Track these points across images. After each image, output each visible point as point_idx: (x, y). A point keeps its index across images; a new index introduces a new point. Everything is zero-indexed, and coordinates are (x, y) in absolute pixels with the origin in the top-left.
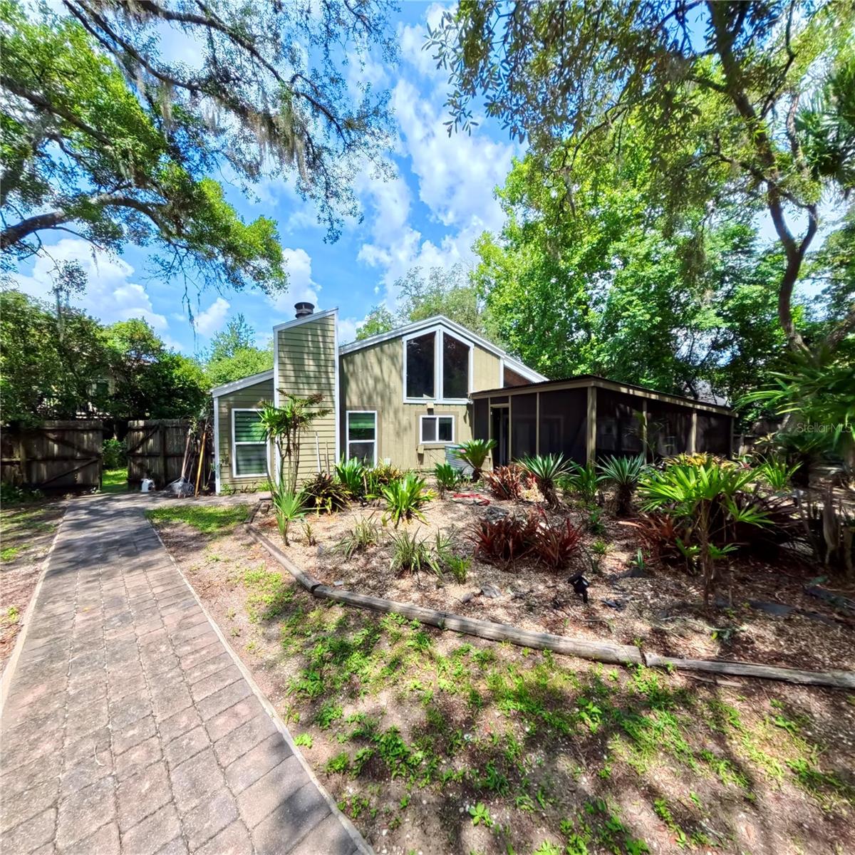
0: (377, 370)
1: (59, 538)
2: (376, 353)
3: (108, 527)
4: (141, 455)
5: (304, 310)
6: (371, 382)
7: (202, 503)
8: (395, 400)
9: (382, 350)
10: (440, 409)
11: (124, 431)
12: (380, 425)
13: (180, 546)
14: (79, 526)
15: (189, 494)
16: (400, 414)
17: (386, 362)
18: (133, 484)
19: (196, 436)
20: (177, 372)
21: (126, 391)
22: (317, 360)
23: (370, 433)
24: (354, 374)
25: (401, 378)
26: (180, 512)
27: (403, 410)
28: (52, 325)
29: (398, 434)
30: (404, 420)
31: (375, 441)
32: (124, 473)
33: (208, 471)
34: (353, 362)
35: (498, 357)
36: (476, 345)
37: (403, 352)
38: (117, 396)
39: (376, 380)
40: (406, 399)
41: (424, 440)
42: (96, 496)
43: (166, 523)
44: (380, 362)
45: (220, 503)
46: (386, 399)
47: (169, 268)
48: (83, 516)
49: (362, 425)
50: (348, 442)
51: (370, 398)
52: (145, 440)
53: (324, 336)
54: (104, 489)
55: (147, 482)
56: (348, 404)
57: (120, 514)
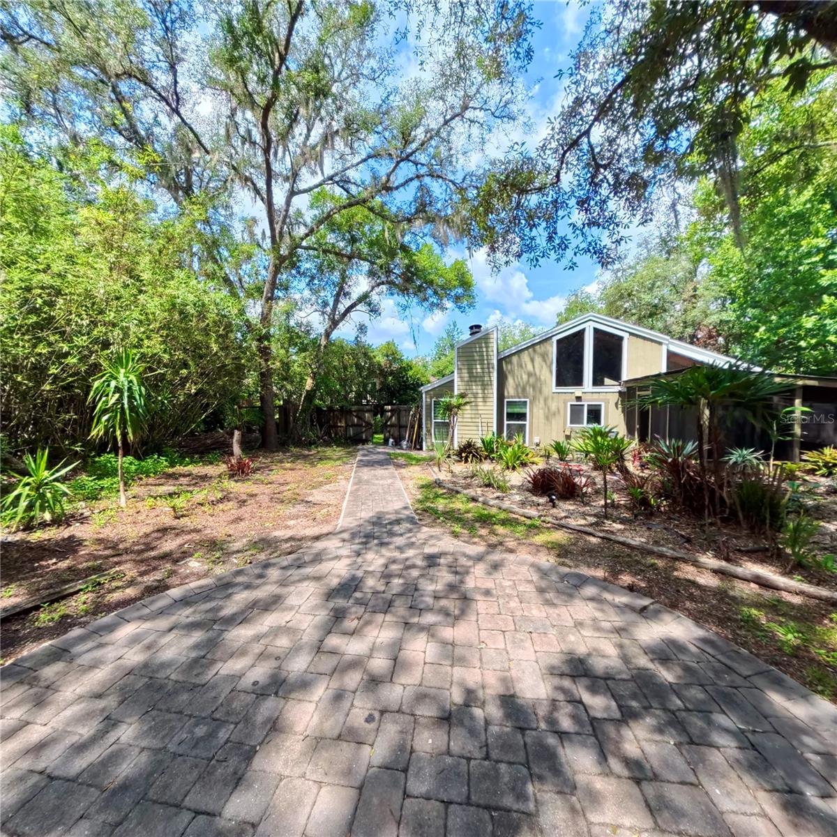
0: (530, 367)
1: (358, 458)
2: (529, 354)
3: (375, 457)
4: (390, 426)
5: (475, 330)
6: (525, 377)
7: (414, 453)
8: (546, 391)
9: (534, 351)
10: (588, 396)
11: (383, 412)
12: (531, 410)
13: (399, 466)
14: (364, 455)
15: (409, 448)
16: (550, 401)
17: (538, 360)
18: (386, 442)
19: (414, 416)
20: (410, 373)
21: (385, 387)
22: (482, 364)
23: (522, 416)
24: (512, 371)
25: (551, 372)
26: (402, 455)
27: (553, 398)
28: (353, 353)
29: (547, 418)
30: (553, 406)
31: (527, 423)
32: (382, 436)
33: (419, 435)
34: (511, 362)
35: (660, 343)
36: (631, 334)
37: (553, 350)
38: (380, 390)
39: (530, 375)
40: (554, 389)
41: (571, 423)
42: (370, 446)
43: (396, 458)
44: (532, 360)
45: (423, 454)
46: (537, 390)
47: (405, 308)
48: (366, 452)
49: (517, 410)
50: (506, 422)
51: (524, 389)
52: (391, 417)
53: (487, 347)
54: (373, 443)
55: (391, 440)
56: (506, 394)
57: (379, 453)
